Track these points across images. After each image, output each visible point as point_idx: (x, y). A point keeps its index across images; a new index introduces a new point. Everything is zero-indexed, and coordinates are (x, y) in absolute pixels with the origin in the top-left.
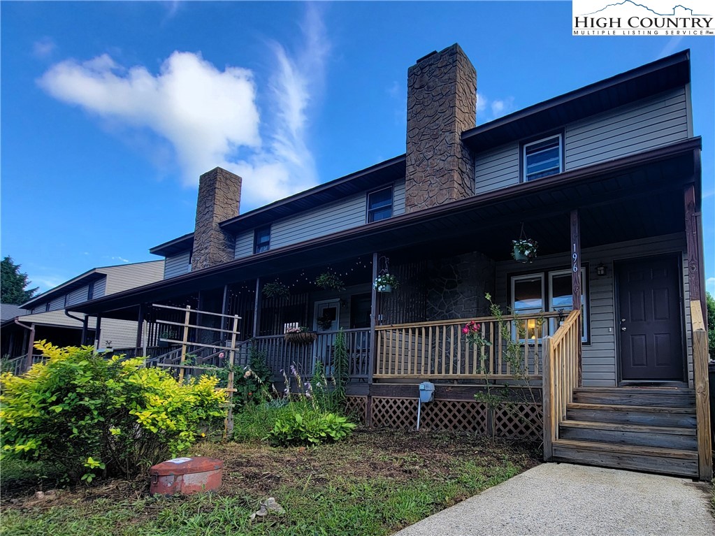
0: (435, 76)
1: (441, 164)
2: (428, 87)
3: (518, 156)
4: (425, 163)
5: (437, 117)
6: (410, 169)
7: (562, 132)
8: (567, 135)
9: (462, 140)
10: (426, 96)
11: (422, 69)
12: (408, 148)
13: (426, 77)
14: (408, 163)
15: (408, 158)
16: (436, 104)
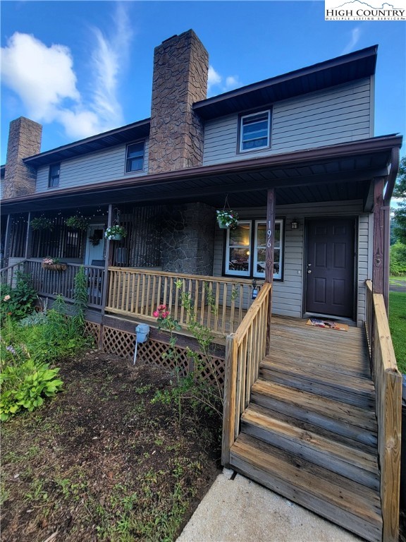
0: (174, 55)
1: (176, 128)
2: (169, 65)
3: (236, 125)
4: (164, 126)
5: (174, 89)
6: (153, 131)
7: (271, 108)
8: (274, 111)
9: (193, 110)
10: (167, 71)
11: (165, 49)
12: (152, 113)
13: (168, 57)
14: (152, 126)
15: (151, 122)
16: (174, 79)
